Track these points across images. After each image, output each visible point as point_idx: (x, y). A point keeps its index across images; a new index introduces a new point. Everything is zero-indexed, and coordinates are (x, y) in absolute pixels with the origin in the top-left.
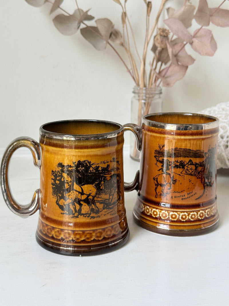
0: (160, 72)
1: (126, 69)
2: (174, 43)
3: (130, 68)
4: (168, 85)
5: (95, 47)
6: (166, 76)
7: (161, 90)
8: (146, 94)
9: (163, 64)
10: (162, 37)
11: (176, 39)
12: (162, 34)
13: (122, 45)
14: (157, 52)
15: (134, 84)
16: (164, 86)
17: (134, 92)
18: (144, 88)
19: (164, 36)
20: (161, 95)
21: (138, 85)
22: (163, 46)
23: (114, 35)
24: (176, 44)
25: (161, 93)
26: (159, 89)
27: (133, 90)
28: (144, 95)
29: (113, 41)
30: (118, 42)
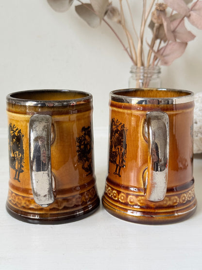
0: (158, 51)
1: (123, 48)
2: (172, 18)
3: (127, 46)
4: (166, 63)
5: (89, 24)
6: (164, 54)
7: (160, 69)
8: (144, 73)
9: (162, 42)
10: (158, 12)
11: (175, 14)
12: (158, 8)
13: (120, 22)
14: (155, 29)
15: (131, 64)
16: (162, 64)
17: (131, 72)
18: (142, 68)
19: (161, 10)
20: (160, 75)
21: (136, 64)
22: (160, 21)
23: (111, 12)
24: (174, 20)
25: (159, 72)
26: (157, 68)
27: (130, 70)
28: (142, 74)
29: (110, 18)
30: (116, 19)
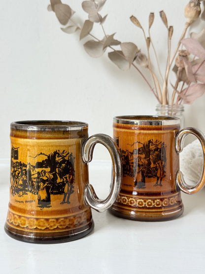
0: (182, 91)
1: (150, 89)
2: (194, 63)
3: (153, 86)
4: (188, 102)
5: (119, 67)
6: (187, 94)
7: (183, 107)
8: (169, 110)
9: (185, 84)
10: (181, 57)
11: (197, 59)
12: (181, 54)
13: (147, 67)
14: (178, 72)
15: (157, 103)
16: (185, 103)
17: (157, 110)
18: (167, 106)
19: (183, 56)
20: (183, 113)
21: (161, 103)
22: (182, 65)
23: (139, 58)
24: (196, 64)
25: (183, 110)
26: (181, 106)
27: (156, 108)
28: (167, 111)
29: (138, 63)
30: (144, 64)
